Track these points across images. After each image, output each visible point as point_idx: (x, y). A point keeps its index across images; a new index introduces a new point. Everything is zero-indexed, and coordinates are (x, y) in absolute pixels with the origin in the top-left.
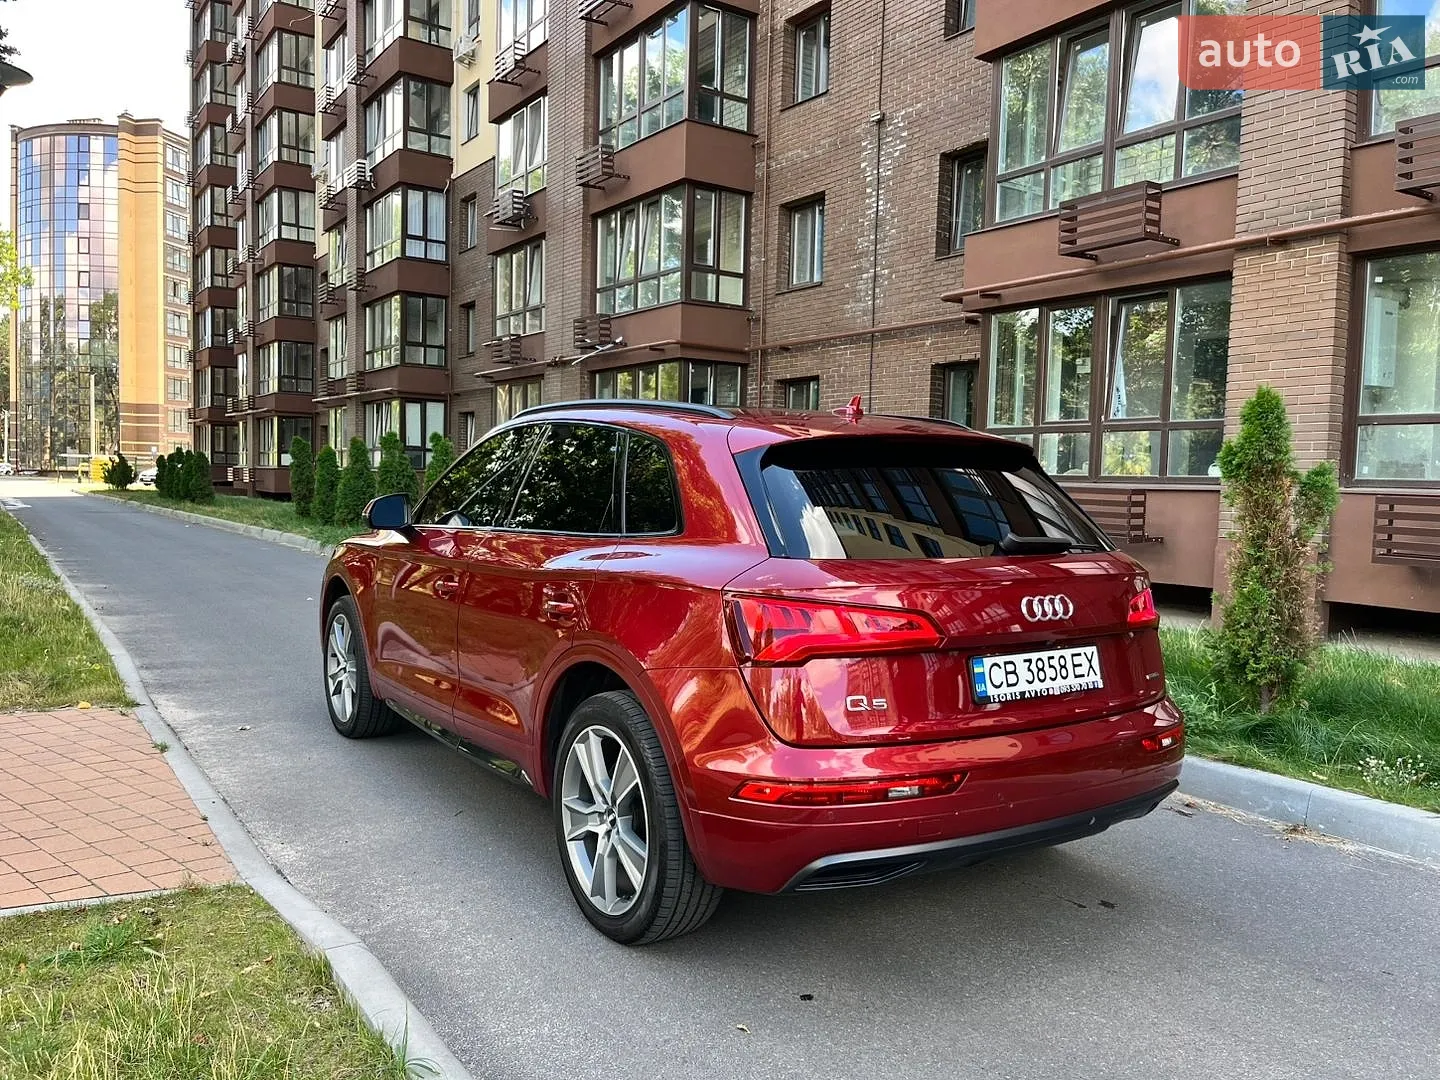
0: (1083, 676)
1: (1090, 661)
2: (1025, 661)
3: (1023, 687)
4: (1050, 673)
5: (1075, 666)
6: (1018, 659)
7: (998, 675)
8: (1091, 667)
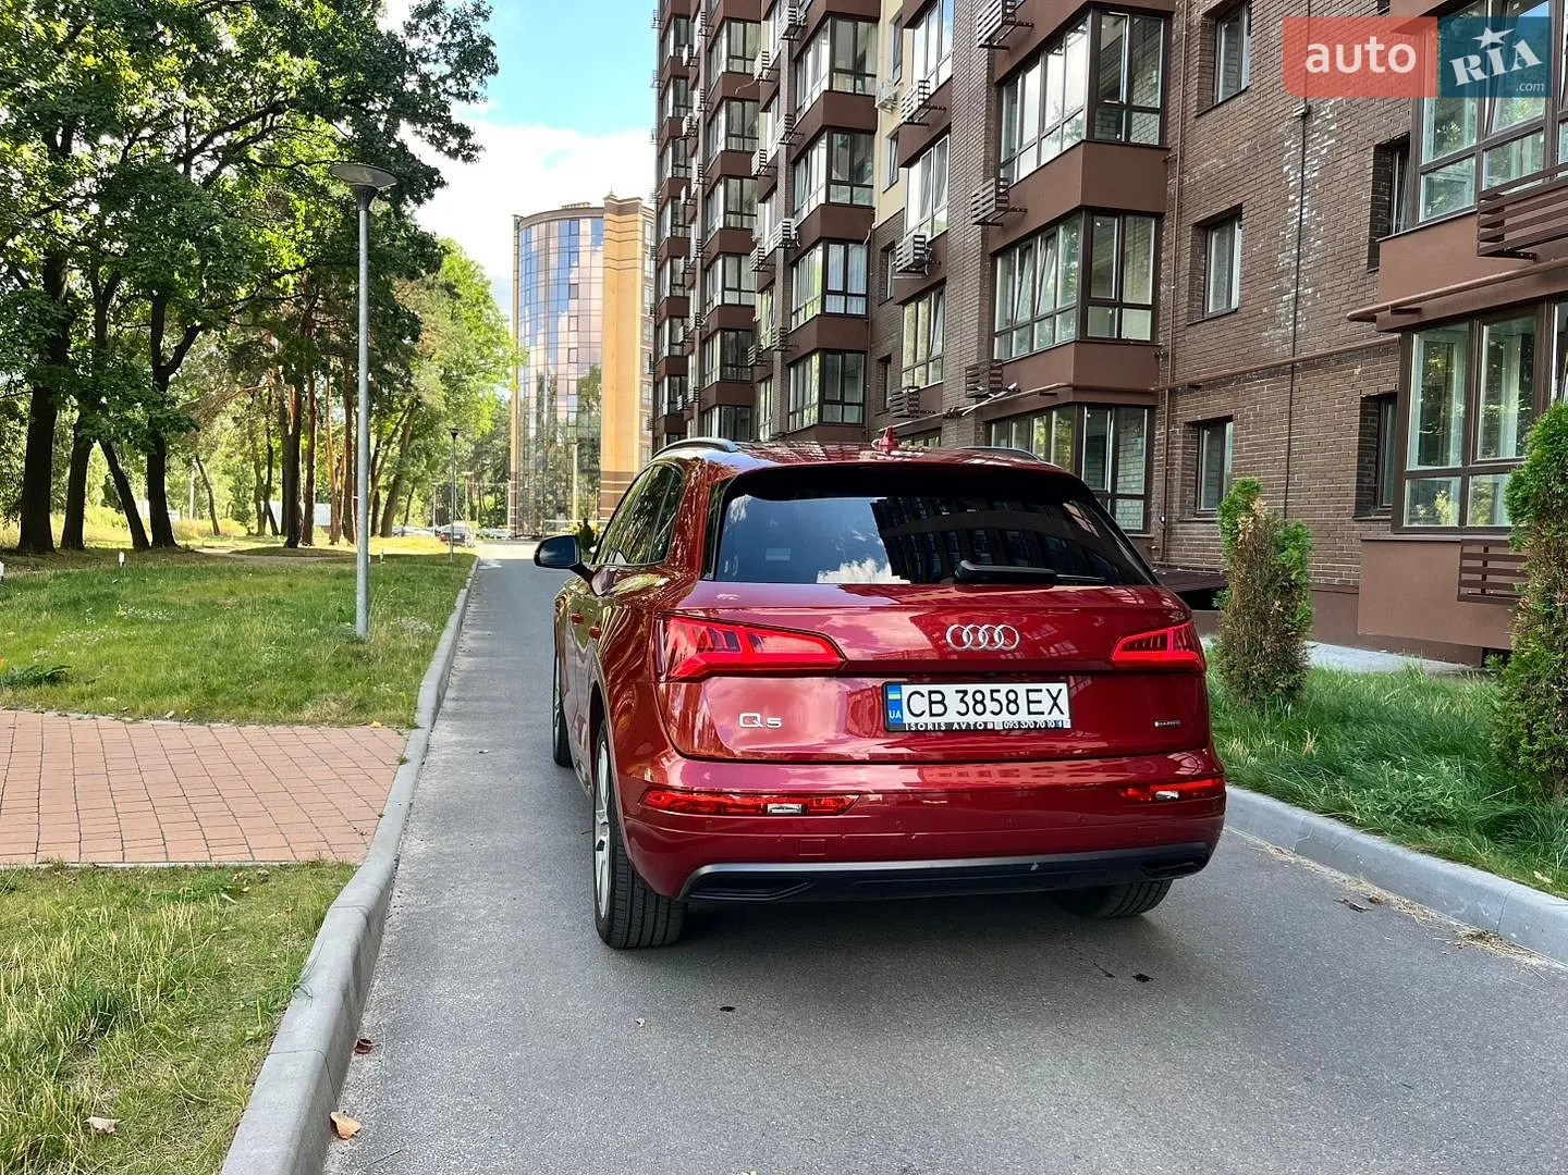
0: (1043, 713)
1: (1055, 699)
2: (957, 692)
3: (952, 717)
4: (992, 706)
5: (1029, 702)
6: (950, 690)
7: (919, 704)
8: (1055, 704)
